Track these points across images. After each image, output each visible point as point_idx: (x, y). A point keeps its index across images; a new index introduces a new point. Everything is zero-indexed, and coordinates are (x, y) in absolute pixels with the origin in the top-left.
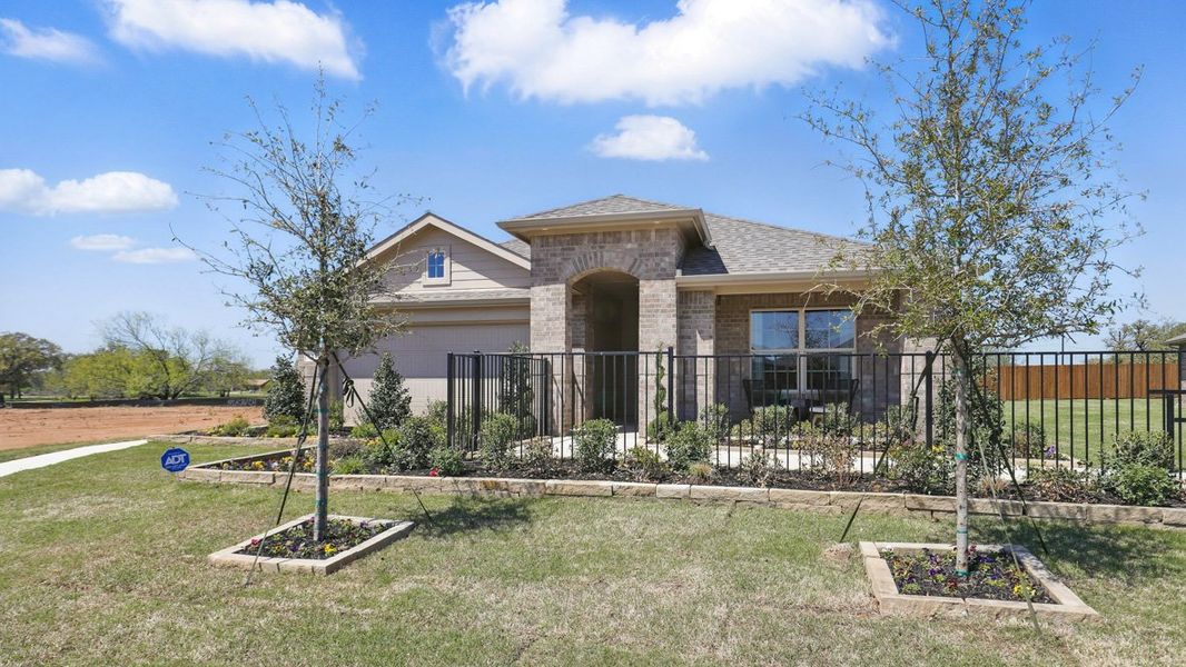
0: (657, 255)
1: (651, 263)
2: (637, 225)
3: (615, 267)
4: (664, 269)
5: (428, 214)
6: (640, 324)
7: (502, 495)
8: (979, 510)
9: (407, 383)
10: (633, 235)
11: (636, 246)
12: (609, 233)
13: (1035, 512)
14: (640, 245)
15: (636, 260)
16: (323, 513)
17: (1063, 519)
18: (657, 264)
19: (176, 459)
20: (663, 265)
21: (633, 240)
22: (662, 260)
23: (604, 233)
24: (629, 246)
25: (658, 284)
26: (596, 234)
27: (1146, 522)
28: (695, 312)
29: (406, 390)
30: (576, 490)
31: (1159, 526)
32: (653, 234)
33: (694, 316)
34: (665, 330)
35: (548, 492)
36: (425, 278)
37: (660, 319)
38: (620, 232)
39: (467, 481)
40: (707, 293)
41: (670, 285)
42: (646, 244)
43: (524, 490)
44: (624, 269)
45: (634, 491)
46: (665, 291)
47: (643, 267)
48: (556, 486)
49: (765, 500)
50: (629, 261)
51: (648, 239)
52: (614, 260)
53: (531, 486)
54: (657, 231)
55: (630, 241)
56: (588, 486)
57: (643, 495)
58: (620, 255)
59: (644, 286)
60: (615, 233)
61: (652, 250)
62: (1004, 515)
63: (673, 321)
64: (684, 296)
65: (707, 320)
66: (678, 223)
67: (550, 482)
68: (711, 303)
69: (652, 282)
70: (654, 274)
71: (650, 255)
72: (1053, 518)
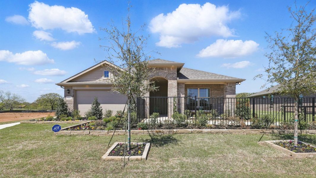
0: (172, 74)
1: (171, 76)
2: (168, 66)
3: (162, 76)
4: (174, 77)
5: (105, 61)
6: (168, 90)
7: (161, 134)
8: (275, 132)
9: (101, 105)
10: (167, 69)
11: (167, 71)
12: (160, 68)
13: (286, 132)
14: (168, 71)
15: (167, 75)
16: (130, 142)
17: (291, 133)
18: (173, 76)
19: (57, 128)
20: (174, 76)
21: (167, 70)
22: (174, 75)
23: (159, 68)
24: (165, 71)
25: (173, 81)
26: (157, 68)
27: (306, 133)
28: (180, 88)
29: (101, 107)
30: (182, 132)
31: (308, 134)
32: (171, 69)
33: (180, 89)
34: (174, 92)
35: (174, 133)
36: (103, 78)
37: (173, 90)
38: (163, 68)
39: (151, 131)
40: (183, 83)
41: (176, 81)
42: (170, 71)
43: (168, 132)
44: (164, 77)
45: (197, 131)
46: (174, 83)
47: (169, 77)
48: (177, 131)
49: (229, 132)
50: (166, 75)
51: (170, 70)
52: (162, 75)
53: (170, 131)
54: (172, 68)
55: (166, 70)
56: (185, 131)
57: (199, 132)
58: (163, 74)
59: (169, 81)
60: (162, 68)
61: (171, 73)
62: (280, 133)
63: (176, 90)
64: (179, 84)
65: (183, 90)
66: (177, 66)
67: (174, 130)
68: (184, 86)
69: (171, 80)
70: (172, 79)
71: (171, 74)
72: (289, 133)
